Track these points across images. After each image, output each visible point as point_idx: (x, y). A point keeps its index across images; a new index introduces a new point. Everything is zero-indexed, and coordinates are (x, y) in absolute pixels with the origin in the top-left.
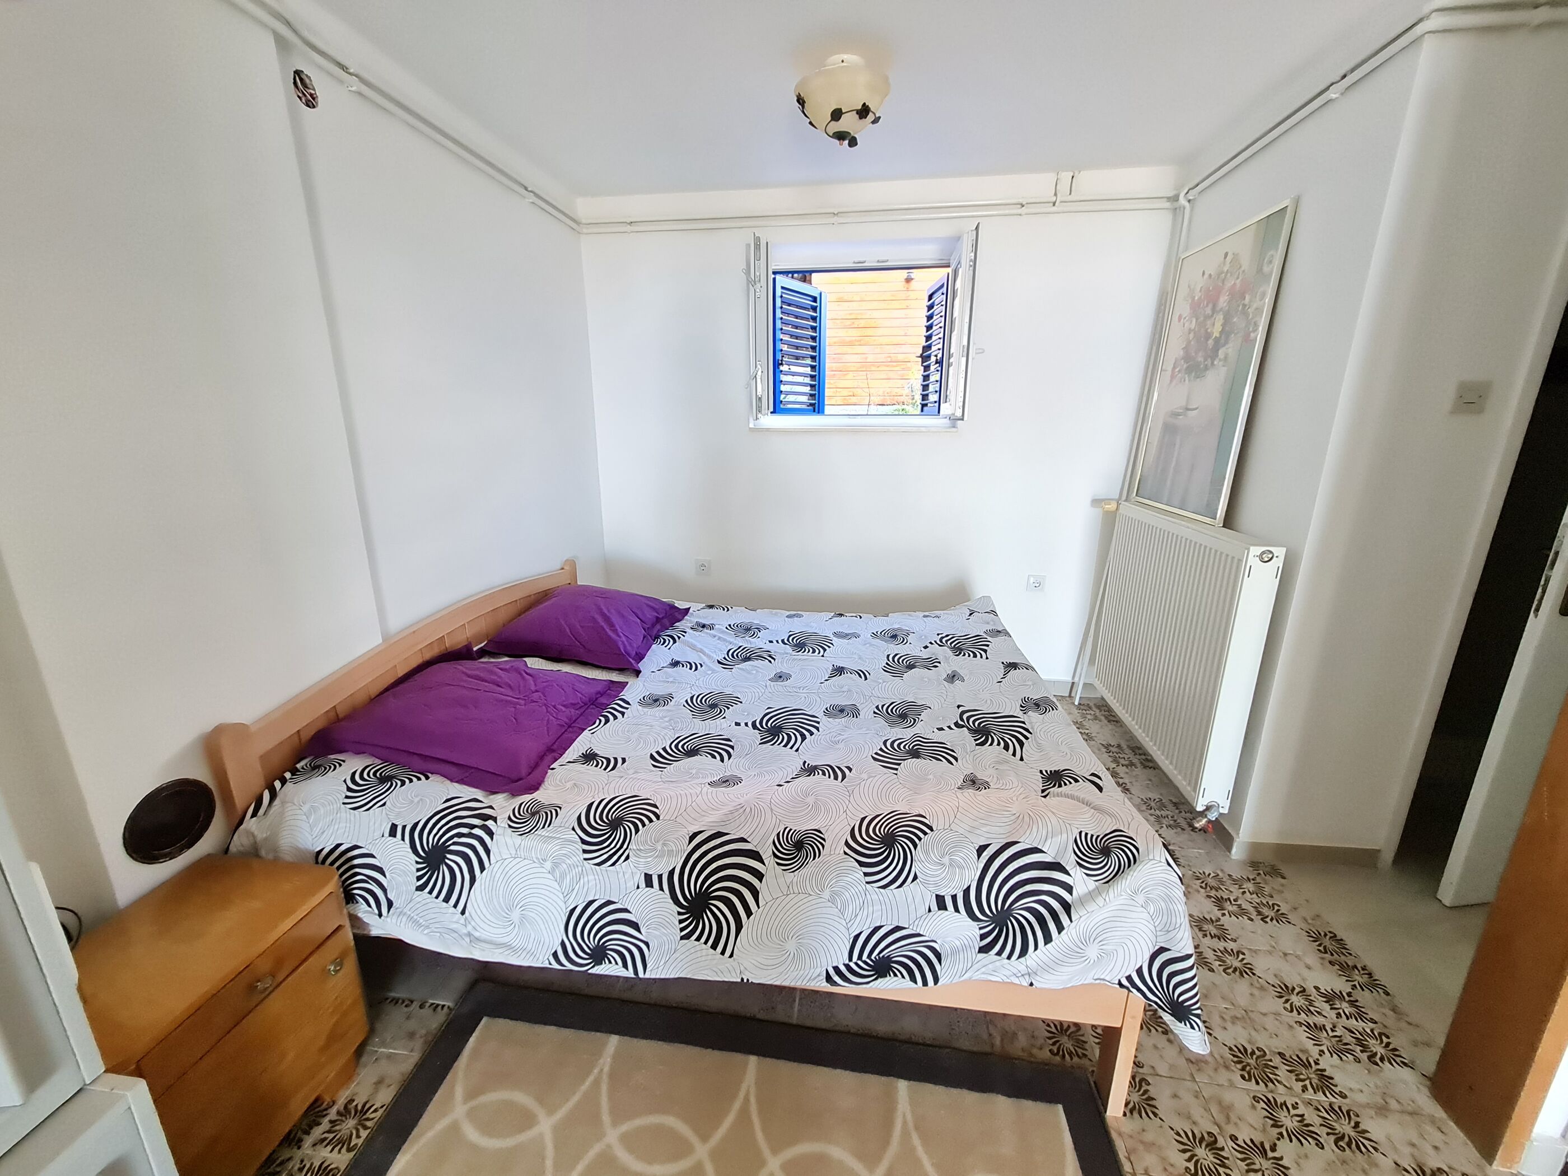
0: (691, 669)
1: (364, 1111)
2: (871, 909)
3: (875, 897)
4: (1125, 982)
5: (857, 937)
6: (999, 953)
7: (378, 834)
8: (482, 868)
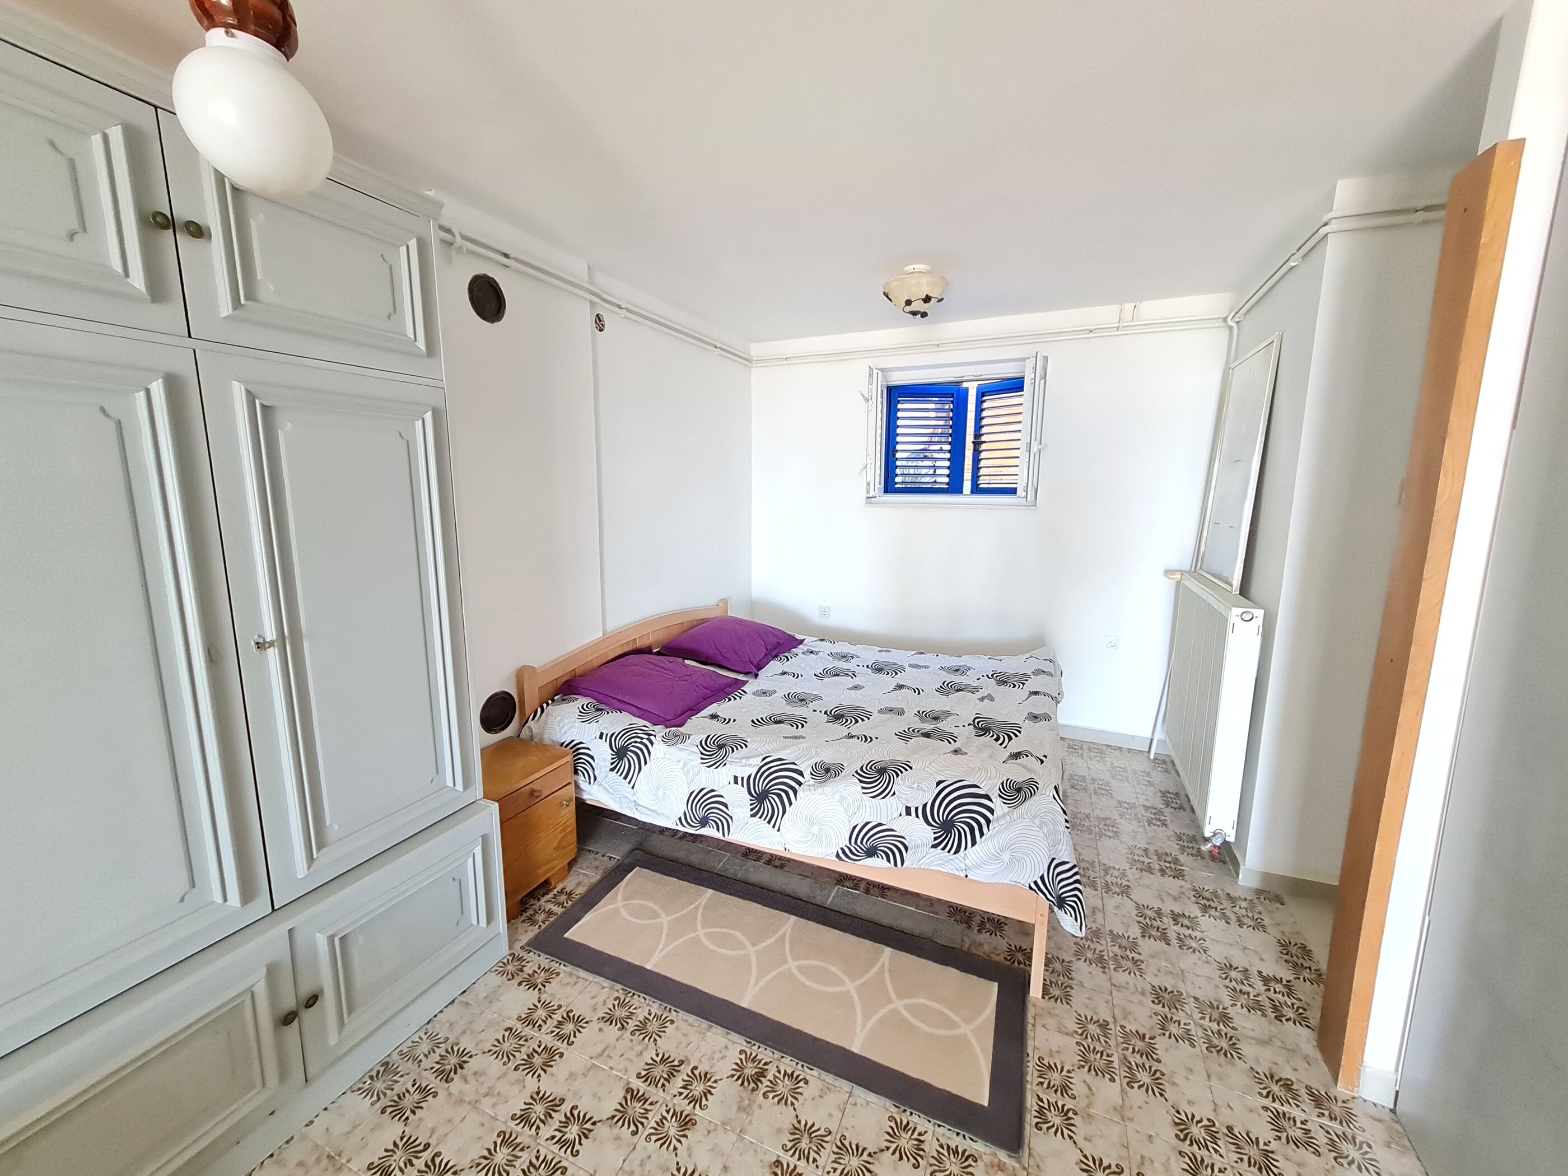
0: (794, 677)
1: (570, 894)
2: (864, 809)
3: (867, 803)
4: (1033, 886)
5: (855, 827)
6: (943, 849)
7: (594, 737)
8: (646, 763)
